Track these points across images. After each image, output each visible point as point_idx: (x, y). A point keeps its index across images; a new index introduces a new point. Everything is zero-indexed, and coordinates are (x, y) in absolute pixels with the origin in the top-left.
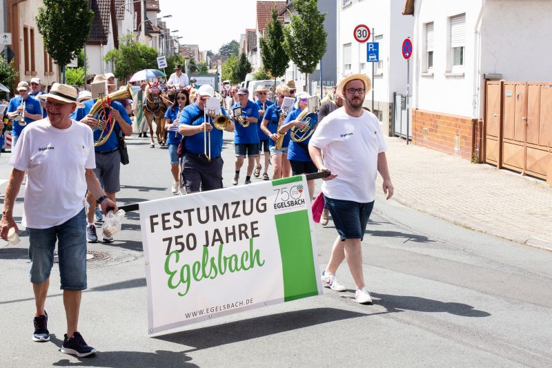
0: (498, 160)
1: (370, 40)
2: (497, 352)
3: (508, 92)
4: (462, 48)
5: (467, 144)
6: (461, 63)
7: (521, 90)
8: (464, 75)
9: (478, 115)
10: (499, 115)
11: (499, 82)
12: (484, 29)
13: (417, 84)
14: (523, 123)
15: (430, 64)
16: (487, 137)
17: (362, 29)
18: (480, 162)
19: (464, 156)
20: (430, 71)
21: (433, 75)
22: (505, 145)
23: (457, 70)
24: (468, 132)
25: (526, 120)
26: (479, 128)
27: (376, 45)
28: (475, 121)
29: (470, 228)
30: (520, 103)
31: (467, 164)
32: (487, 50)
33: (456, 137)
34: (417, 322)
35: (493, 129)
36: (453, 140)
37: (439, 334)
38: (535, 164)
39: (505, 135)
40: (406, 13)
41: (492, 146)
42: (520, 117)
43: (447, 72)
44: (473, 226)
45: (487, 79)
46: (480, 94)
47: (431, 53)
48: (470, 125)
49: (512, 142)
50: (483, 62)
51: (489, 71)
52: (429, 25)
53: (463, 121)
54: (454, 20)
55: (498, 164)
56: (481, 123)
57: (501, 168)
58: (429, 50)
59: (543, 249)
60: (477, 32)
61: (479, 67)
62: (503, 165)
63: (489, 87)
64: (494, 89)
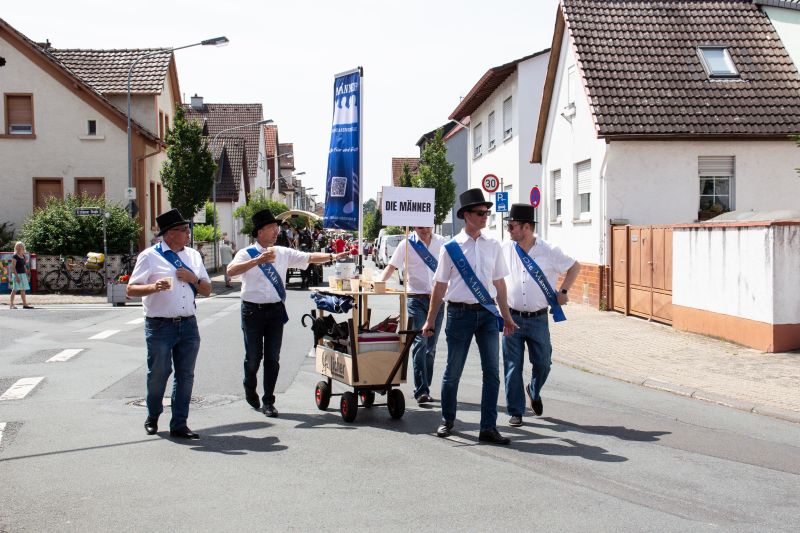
0: (625, 306)
1: (499, 190)
2: (593, 486)
3: (634, 236)
4: (589, 194)
5: (595, 292)
6: (589, 210)
7: (646, 234)
8: (590, 222)
9: (605, 262)
10: (625, 260)
11: (625, 227)
12: (609, 173)
13: (546, 233)
14: (649, 267)
15: (559, 212)
16: (615, 283)
17: (490, 179)
18: (608, 310)
19: (592, 303)
20: (559, 219)
21: (561, 223)
22: (632, 291)
23: (584, 216)
24: (596, 280)
25: (652, 264)
26: (606, 275)
27: (505, 195)
28: (602, 268)
29: (587, 371)
30: (645, 248)
31: (595, 311)
32: (612, 196)
33: (585, 286)
34: (515, 460)
35: (620, 276)
36: (580, 288)
37: (535, 470)
38: (661, 309)
39: (632, 281)
40: (533, 162)
41: (619, 292)
42: (645, 262)
43: (575, 219)
44: (592, 369)
45: (613, 225)
46: (606, 239)
47: (559, 201)
48: (598, 272)
49: (639, 287)
50: (608, 207)
51: (616, 216)
52: (556, 173)
53: (591, 268)
54: (581, 167)
55: (625, 311)
56: (608, 269)
57: (629, 314)
58: (557, 198)
59: (660, 390)
60: (602, 177)
61: (605, 213)
62: (631, 312)
63: (615, 232)
64: (620, 234)
